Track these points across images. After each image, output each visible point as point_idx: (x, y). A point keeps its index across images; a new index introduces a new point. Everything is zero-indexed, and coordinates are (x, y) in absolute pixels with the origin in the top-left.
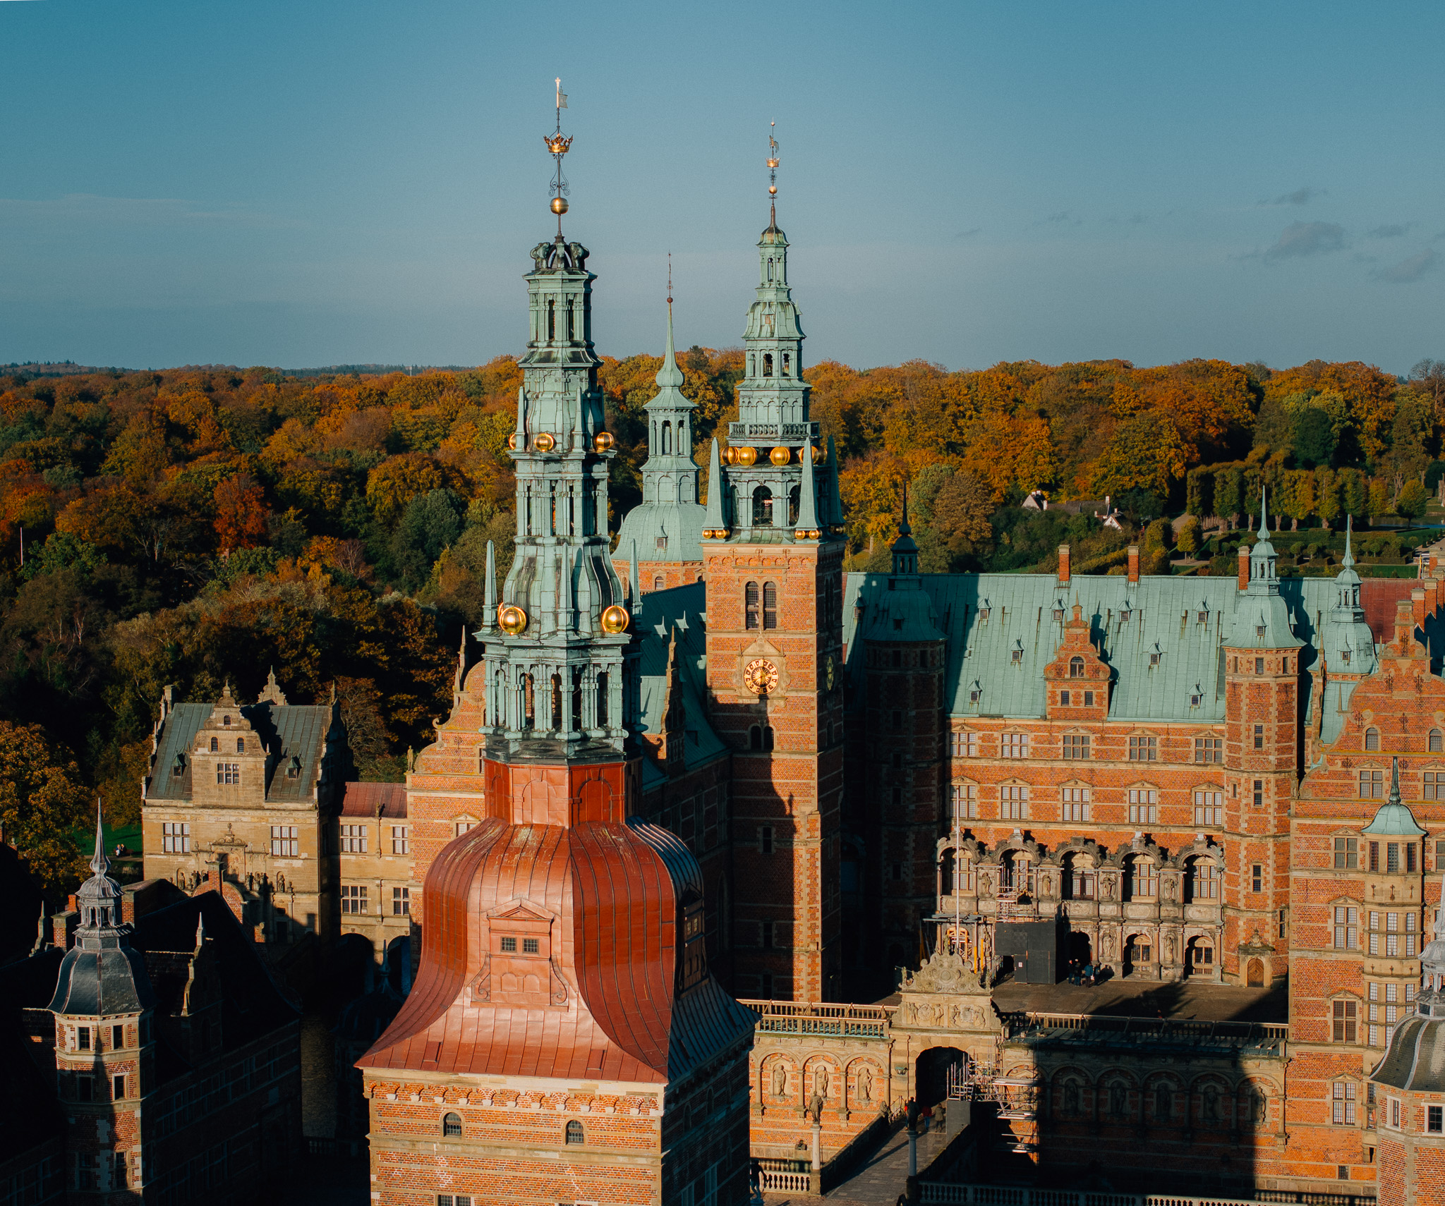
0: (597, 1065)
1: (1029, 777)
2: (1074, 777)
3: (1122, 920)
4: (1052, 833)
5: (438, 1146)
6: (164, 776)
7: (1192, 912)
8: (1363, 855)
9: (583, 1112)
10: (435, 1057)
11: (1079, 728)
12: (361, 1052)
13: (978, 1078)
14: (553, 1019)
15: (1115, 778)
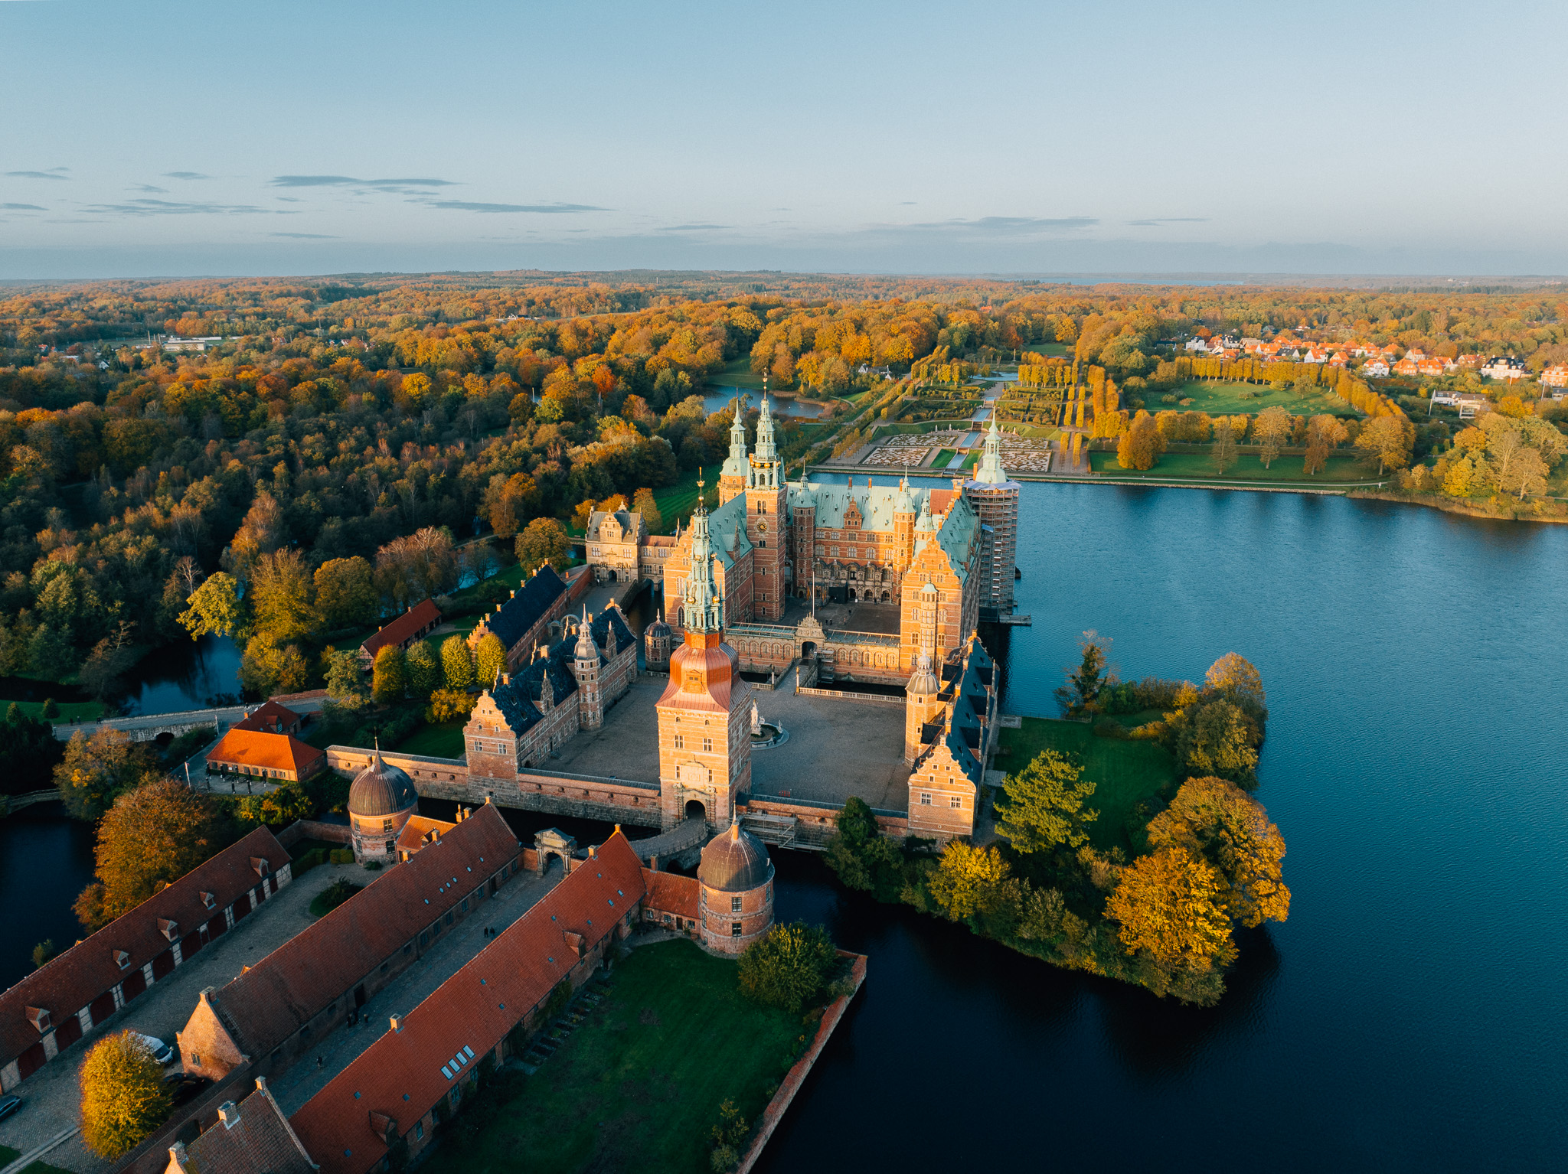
0: (713, 708)
1: (839, 544)
2: (852, 545)
3: (865, 586)
4: (846, 560)
5: (675, 724)
6: (592, 533)
7: (884, 584)
8: (921, 596)
9: (709, 718)
10: (674, 704)
11: (853, 531)
12: (656, 701)
13: (819, 650)
14: (701, 696)
15: (863, 546)
